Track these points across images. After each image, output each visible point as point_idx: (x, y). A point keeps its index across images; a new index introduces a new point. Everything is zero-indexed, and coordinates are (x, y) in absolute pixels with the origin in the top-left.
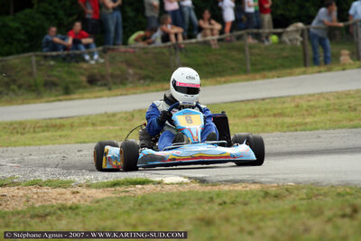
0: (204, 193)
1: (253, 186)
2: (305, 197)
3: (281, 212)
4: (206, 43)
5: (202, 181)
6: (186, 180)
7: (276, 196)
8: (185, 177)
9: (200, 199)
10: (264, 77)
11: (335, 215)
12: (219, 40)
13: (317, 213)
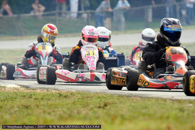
0: (27, 93)
1: (54, 91)
2: (81, 98)
3: (67, 104)
4: (35, 17)
5: (27, 87)
6: (19, 86)
7: (66, 97)
8: (18, 85)
9: (24, 96)
10: (66, 37)
11: (95, 107)
12: (43, 15)
13: (86, 106)
